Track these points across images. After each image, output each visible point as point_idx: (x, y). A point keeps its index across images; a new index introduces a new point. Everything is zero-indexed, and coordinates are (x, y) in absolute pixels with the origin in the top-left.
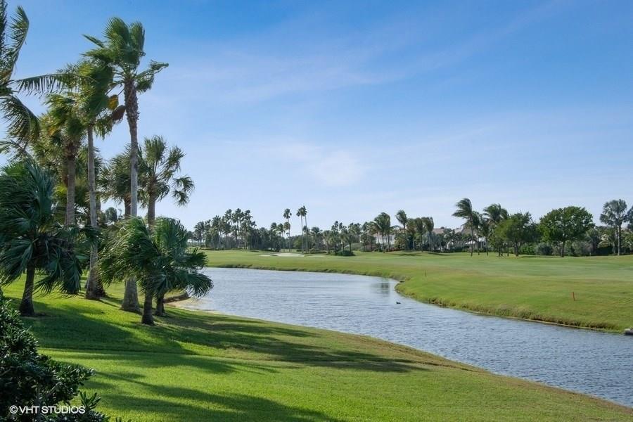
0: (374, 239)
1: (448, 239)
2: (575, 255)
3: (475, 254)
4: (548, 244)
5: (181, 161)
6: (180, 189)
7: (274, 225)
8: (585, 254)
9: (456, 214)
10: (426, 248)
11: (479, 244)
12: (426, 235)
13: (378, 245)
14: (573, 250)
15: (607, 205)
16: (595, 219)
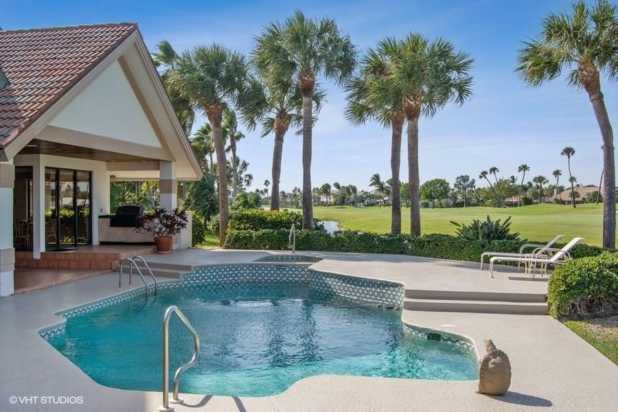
0: (320, 198)
1: (366, 198)
2: (442, 207)
3: (382, 207)
4: (426, 201)
5: (248, 167)
6: (247, 179)
7: (257, 190)
8: (448, 206)
9: (371, 185)
10: (353, 204)
11: (385, 201)
12: (352, 196)
13: (323, 202)
14: (441, 204)
15: (458, 178)
16: (452, 186)
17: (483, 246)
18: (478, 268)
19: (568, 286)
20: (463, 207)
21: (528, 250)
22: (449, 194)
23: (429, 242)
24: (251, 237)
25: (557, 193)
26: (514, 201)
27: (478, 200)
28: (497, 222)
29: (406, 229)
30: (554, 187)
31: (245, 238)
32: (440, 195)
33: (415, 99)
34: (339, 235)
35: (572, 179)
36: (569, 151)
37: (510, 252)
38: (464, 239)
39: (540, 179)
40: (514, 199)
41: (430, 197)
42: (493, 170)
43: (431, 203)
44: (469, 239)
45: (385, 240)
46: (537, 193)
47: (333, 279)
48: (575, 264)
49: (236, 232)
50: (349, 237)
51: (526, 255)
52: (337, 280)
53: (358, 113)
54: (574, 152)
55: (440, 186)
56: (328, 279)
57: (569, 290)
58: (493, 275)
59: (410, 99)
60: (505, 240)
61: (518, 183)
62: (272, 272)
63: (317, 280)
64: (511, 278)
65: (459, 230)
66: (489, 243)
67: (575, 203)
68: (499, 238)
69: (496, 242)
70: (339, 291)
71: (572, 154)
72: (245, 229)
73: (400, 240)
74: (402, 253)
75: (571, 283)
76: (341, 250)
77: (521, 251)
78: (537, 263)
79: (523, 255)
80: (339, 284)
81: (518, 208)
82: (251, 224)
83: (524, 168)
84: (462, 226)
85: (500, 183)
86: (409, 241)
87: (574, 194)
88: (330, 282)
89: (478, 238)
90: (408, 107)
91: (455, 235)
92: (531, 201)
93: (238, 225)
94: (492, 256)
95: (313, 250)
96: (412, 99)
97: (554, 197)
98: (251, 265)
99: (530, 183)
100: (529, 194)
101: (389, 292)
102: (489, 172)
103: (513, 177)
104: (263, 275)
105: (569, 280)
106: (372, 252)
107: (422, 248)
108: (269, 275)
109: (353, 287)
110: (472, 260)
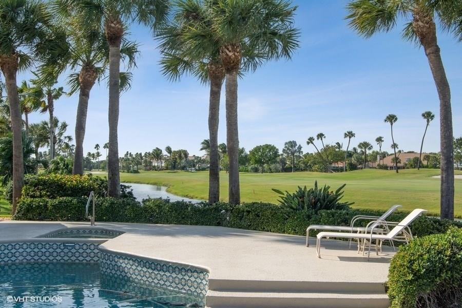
0: (152, 163)
1: (197, 163)
2: (272, 172)
4: (256, 166)
7: (89, 154)
8: (277, 171)
9: (202, 149)
10: (183, 168)
12: (183, 161)
13: (154, 167)
14: (270, 169)
15: (286, 144)
16: (280, 152)
17: (309, 217)
18: (303, 243)
19: (415, 275)
20: (291, 171)
21: (360, 224)
22: (278, 159)
23: (248, 212)
24: (46, 206)
25: (381, 159)
26: (340, 166)
27: (306, 165)
28: (326, 189)
29: (224, 196)
30: (377, 153)
31: (39, 207)
32: (270, 160)
33: (234, 50)
34: (147, 203)
35: (394, 146)
36: (392, 119)
37: (338, 224)
38: (288, 209)
39: (365, 145)
40: (340, 165)
41: (259, 162)
42: (320, 136)
43: (260, 168)
44: (294, 209)
45: (199, 210)
46: (361, 159)
47: (126, 261)
48: (421, 245)
49: (29, 200)
50: (159, 207)
51: (359, 229)
52: (131, 262)
53: (173, 66)
54: (396, 119)
55: (269, 152)
56: (121, 261)
57: (416, 280)
58: (321, 254)
59: (228, 49)
60: (333, 210)
61: (344, 149)
62: (58, 250)
63: (109, 262)
64: (342, 259)
65: (282, 198)
66: (316, 213)
67: (398, 168)
68: (327, 208)
69: (323, 212)
70: (134, 276)
71: (395, 121)
72: (41, 196)
73: (217, 210)
74: (219, 224)
75: (419, 271)
76: (150, 221)
77: (352, 223)
78: (372, 239)
79: (355, 229)
80: (134, 267)
81: (344, 173)
82: (47, 191)
83: (350, 135)
84: (285, 193)
85: (327, 149)
86: (227, 210)
87: (396, 160)
88: (124, 265)
89: (303, 208)
90: (226, 59)
91: (278, 204)
92: (356, 167)
93: (32, 192)
94: (319, 231)
95: (117, 221)
96: (230, 49)
97: (377, 163)
98: (32, 242)
99: (355, 149)
100: (353, 160)
101: (193, 279)
102: (315, 138)
103: (338, 144)
104: (47, 254)
105: (415, 266)
106: (185, 224)
107: (241, 219)
108: (55, 254)
109: (150, 271)
110: (297, 233)
